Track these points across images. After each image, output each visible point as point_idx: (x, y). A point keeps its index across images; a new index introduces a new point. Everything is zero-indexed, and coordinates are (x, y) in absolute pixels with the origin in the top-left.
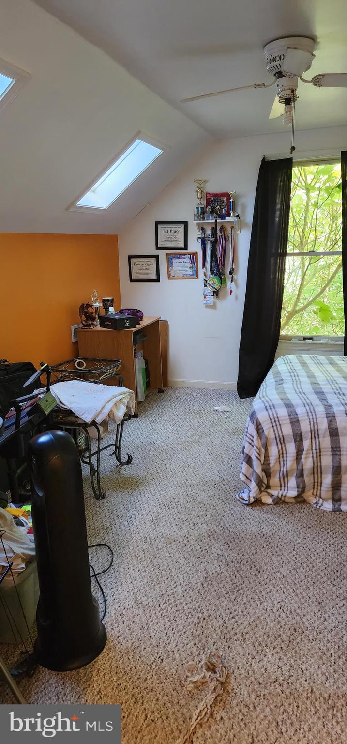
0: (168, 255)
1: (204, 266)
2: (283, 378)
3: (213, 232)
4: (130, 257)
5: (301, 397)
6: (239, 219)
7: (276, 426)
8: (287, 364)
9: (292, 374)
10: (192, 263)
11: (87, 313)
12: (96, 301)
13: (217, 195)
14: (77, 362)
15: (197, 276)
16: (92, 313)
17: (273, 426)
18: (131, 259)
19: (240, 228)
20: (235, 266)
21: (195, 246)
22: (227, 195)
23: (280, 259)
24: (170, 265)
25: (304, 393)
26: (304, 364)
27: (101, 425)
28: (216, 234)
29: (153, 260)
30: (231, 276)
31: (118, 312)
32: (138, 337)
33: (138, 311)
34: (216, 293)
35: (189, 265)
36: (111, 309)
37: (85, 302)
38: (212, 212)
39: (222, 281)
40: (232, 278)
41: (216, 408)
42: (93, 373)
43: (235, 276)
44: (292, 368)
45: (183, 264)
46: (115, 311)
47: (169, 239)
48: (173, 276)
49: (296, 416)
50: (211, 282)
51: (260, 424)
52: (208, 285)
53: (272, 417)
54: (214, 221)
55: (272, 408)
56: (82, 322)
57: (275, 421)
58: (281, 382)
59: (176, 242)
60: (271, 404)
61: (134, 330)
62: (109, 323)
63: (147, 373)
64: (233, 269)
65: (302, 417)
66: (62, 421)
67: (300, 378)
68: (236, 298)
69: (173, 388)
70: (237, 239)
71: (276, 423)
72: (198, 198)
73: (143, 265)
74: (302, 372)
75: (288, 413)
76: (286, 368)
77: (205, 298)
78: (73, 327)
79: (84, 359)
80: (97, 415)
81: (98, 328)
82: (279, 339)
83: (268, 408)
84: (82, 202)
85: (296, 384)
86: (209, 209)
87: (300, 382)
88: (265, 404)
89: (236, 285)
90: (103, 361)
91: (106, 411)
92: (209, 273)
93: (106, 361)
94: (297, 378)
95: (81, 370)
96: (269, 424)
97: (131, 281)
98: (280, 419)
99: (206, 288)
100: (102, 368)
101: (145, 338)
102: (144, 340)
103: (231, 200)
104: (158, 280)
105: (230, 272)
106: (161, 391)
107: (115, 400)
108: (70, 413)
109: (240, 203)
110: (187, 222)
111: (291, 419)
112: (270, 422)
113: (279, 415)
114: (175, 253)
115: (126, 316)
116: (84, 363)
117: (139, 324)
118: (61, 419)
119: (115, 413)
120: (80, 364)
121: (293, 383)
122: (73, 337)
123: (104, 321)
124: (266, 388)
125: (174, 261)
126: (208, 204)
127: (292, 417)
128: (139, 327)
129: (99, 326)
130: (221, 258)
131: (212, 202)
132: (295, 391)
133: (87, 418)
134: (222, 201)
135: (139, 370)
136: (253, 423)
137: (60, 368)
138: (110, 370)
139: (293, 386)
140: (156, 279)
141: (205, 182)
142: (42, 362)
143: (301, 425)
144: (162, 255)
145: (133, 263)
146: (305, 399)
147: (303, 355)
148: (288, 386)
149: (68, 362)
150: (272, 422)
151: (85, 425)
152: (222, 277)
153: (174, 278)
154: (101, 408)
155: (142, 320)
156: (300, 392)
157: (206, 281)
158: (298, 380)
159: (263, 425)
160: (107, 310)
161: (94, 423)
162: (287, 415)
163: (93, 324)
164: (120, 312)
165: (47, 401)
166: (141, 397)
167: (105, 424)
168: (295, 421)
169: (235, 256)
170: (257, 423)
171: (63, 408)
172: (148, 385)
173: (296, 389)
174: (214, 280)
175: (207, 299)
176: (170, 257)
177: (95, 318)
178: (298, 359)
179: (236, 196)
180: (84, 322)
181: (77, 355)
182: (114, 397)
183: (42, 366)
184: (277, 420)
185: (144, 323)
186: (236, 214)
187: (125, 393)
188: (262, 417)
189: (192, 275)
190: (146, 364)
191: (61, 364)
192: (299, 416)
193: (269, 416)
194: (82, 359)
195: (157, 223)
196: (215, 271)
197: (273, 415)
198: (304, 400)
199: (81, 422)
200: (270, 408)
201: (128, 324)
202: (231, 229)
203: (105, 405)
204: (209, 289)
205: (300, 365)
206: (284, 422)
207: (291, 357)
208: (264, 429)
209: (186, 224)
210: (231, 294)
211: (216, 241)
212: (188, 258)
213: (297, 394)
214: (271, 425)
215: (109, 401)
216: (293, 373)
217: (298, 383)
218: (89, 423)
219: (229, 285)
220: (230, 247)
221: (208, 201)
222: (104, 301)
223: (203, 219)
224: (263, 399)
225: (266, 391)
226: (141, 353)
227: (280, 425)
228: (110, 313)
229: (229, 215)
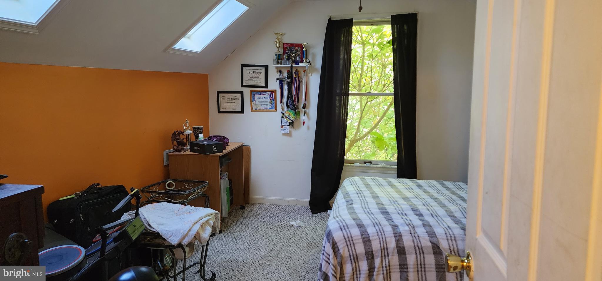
0: (251, 91)
1: (281, 102)
2: (352, 199)
3: (289, 74)
4: (218, 93)
5: (370, 217)
6: (310, 65)
7: (350, 245)
8: (353, 185)
9: (359, 195)
10: (272, 98)
11: (178, 139)
12: (187, 129)
13: (292, 45)
14: (168, 183)
15: (276, 109)
16: (183, 139)
17: (347, 245)
18: (220, 94)
19: (311, 73)
20: (307, 102)
21: (274, 85)
22: (301, 46)
23: (344, 97)
24: (253, 99)
25: (372, 213)
26: (368, 186)
27: (187, 246)
28: (292, 76)
29: (239, 96)
30: (304, 110)
31: (207, 138)
32: (224, 160)
33: (225, 138)
34: (291, 124)
35: (269, 100)
36: (201, 136)
37: (178, 130)
38: (289, 58)
39: (297, 114)
40: (305, 112)
41: (292, 223)
42: (181, 194)
43: (307, 111)
44: (358, 189)
45: (263, 99)
46: (204, 137)
47: (252, 79)
48: (255, 109)
49: (367, 236)
50: (287, 115)
51: (336, 244)
52: (285, 117)
53: (346, 237)
54: (290, 66)
55: (346, 227)
56: (173, 148)
57: (349, 241)
58: (351, 202)
59: (259, 82)
60: (344, 224)
61: (220, 154)
62: (198, 148)
63: (231, 192)
64: (305, 104)
65: (373, 236)
66: (149, 243)
67: (367, 199)
68: (308, 128)
69: (253, 204)
70: (309, 81)
71: (350, 243)
72: (277, 47)
73: (230, 99)
74: (367, 193)
75: (361, 233)
76: (353, 189)
77: (282, 127)
78: (165, 152)
79: (174, 180)
80: (184, 238)
81: (188, 153)
82: (344, 163)
83: (343, 228)
84: (178, 46)
85: (364, 204)
86: (285, 56)
87: (367, 202)
88: (339, 224)
89: (308, 117)
90: (191, 182)
91: (193, 233)
92: (285, 107)
93: (194, 182)
94: (364, 198)
95: (171, 190)
96: (344, 243)
97: (219, 112)
98: (354, 238)
99: (283, 119)
100: (190, 189)
101: (229, 161)
102: (229, 163)
103: (304, 50)
104: (242, 112)
105: (303, 107)
106: (243, 208)
107: (201, 221)
108: (157, 235)
109: (311, 52)
110: (267, 66)
111: (363, 239)
112: (344, 241)
113: (353, 235)
114: (256, 90)
115: (214, 141)
116: (174, 184)
117: (225, 149)
118: (149, 241)
119: (201, 235)
120: (170, 185)
121: (361, 204)
122: (165, 160)
123: (194, 146)
124: (338, 207)
125: (256, 96)
126: (285, 52)
127: (364, 236)
128: (225, 151)
129: (189, 151)
130: (296, 95)
131: (288, 50)
132: (364, 211)
133: (174, 241)
134: (297, 50)
135: (224, 189)
136: (329, 242)
137: (150, 189)
138: (198, 191)
139: (362, 206)
140: (241, 111)
141: (283, 34)
142: (132, 188)
143: (372, 244)
144: (247, 91)
145: (222, 97)
146: (374, 219)
147: (366, 177)
148: (357, 206)
149: (159, 183)
150: (346, 242)
151: (171, 247)
152: (297, 111)
153: (256, 111)
154: (188, 230)
155: (228, 145)
156: (368, 213)
157: (283, 114)
158: (365, 201)
159: (338, 244)
160: (197, 136)
161: (180, 245)
162: (360, 234)
163: (183, 149)
164: (208, 138)
165: (135, 226)
166: (225, 215)
167: (191, 245)
168: (367, 241)
169: (307, 94)
170: (333, 242)
171: (151, 230)
172: (231, 202)
173: (365, 210)
174: (290, 113)
175: (284, 128)
176: (253, 95)
177: (186, 143)
178: (362, 181)
179: (308, 47)
180: (175, 147)
181: (167, 176)
182: (201, 219)
183: (132, 191)
184: (350, 239)
185: (230, 148)
186: (308, 61)
187: (211, 215)
188: (338, 236)
189: (271, 108)
190: (231, 183)
191: (152, 186)
192: (370, 235)
193: (344, 236)
194: (172, 180)
195: (242, 66)
196: (291, 106)
197: (347, 234)
198: (373, 221)
199: (168, 244)
200: (345, 228)
201: (215, 149)
202: (304, 73)
203: (192, 227)
204: (286, 121)
205: (364, 186)
206: (357, 241)
207: (356, 178)
208: (340, 248)
209: (266, 67)
210: (304, 125)
211: (292, 81)
212: (268, 94)
213: (366, 214)
214: (345, 244)
215: (195, 223)
216: (360, 193)
217: (366, 203)
218: (176, 245)
219: (303, 117)
220: (303, 87)
221: (285, 49)
222: (194, 129)
223: (281, 64)
224: (337, 219)
225: (338, 211)
226: (226, 174)
227: (354, 244)
228: (199, 139)
229: (302, 62)
